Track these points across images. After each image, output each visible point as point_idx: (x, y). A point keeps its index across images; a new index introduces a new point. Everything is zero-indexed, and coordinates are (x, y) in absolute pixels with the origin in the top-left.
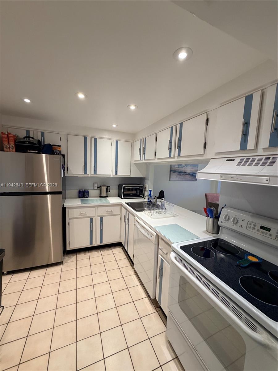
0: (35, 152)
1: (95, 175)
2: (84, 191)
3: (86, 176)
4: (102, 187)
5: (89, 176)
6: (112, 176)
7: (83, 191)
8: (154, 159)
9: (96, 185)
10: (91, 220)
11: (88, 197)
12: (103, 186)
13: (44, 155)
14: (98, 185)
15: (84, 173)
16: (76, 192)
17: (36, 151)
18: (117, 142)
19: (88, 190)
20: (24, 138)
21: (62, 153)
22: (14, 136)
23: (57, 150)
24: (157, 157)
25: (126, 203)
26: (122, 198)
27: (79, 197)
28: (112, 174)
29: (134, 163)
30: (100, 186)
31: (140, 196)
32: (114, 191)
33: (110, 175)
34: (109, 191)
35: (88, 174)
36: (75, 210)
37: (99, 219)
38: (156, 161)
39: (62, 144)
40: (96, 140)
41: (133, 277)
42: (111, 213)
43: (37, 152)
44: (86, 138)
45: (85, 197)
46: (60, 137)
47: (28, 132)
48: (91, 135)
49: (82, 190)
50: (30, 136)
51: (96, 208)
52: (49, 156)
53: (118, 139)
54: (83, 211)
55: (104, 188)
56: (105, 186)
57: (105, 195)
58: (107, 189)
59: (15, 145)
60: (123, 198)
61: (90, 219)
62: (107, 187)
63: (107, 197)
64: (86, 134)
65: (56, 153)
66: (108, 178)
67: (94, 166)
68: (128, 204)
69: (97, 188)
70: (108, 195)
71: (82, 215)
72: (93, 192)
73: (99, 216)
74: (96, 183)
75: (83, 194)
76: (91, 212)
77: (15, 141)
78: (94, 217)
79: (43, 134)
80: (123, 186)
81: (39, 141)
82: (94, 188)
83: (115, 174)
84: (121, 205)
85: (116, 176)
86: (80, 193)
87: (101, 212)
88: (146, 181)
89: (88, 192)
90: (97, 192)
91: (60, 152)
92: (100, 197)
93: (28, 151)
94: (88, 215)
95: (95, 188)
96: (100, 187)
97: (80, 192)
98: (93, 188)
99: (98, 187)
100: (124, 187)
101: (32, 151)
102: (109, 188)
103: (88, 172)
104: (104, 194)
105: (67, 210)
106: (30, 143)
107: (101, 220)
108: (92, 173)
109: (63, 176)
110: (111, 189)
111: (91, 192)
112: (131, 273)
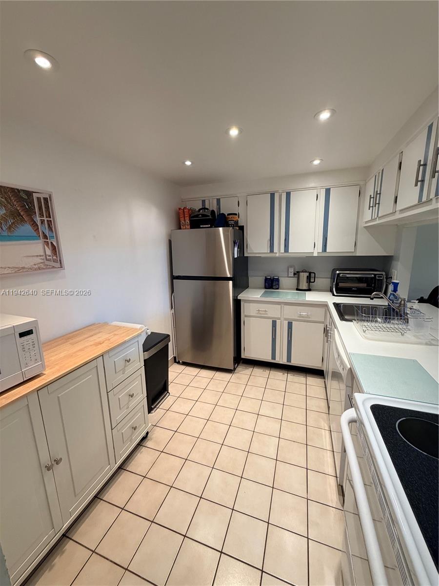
0: (207, 226)
1: (286, 254)
2: (272, 278)
3: (271, 255)
4: (301, 274)
5: (277, 255)
6: (315, 254)
7: (270, 279)
8: (394, 213)
9: (292, 270)
10: (274, 324)
11: (278, 289)
12: (303, 271)
13: (221, 229)
14: (294, 270)
15: (269, 252)
16: (261, 281)
17: (208, 225)
18: (328, 192)
19: (279, 277)
20: (200, 210)
21: (240, 224)
22: (189, 210)
23: (232, 220)
24: (400, 205)
25: (334, 303)
27: (266, 288)
28: (317, 251)
29: (365, 227)
30: (298, 272)
32: (323, 280)
33: (313, 253)
34: (312, 280)
35: (274, 252)
36: (251, 304)
37: (286, 324)
38: (398, 216)
39: (240, 210)
40: (288, 195)
42: (306, 318)
43: (209, 226)
44: (272, 196)
45: (274, 287)
46: (238, 202)
47: (204, 202)
48: (280, 189)
49: (269, 277)
50: (206, 207)
51: (282, 305)
52: (223, 230)
53: (327, 184)
54: (262, 307)
55: (304, 276)
56: (306, 272)
57: (305, 288)
58: (309, 278)
59: (190, 221)
60: (335, 294)
61: (272, 320)
62: (310, 273)
63: (309, 290)
64: (272, 190)
65: (231, 224)
66: (310, 258)
67: (285, 240)
69: (292, 275)
70: (310, 288)
71: (260, 314)
72: (287, 281)
73: (285, 319)
74: (291, 267)
75: (271, 284)
76: (274, 312)
77: (190, 217)
78: (279, 319)
79: (218, 201)
80: (338, 272)
81: (213, 212)
82: (288, 275)
83: (323, 251)
84: (325, 306)
85: (324, 254)
86: (267, 282)
87: (290, 313)
88: (394, 263)
89: (278, 280)
90: (293, 281)
91: (237, 222)
92: (297, 289)
93: (201, 226)
94: (269, 315)
95: (289, 276)
96: (297, 274)
97: (266, 279)
98: (286, 276)
99: (295, 274)
100: (339, 274)
101: (204, 226)
102: (313, 275)
103: (276, 250)
104: (304, 285)
105: (242, 303)
106: (203, 215)
107: (290, 325)
108: (282, 250)
109: (236, 256)
110: (317, 278)
111: (284, 281)
112: (324, 425)
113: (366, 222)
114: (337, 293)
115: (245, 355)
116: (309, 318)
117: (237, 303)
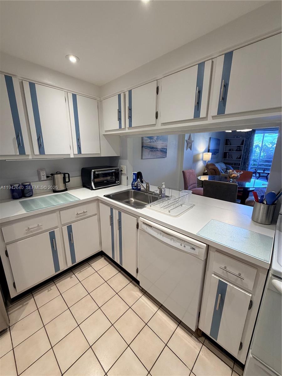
1: (42, 157)
3: (22, 157)
4: (56, 176)
5: (30, 157)
6: (72, 156)
8: (154, 125)
9: (44, 174)
10: (52, 236)
11: (31, 196)
12: (57, 173)
15: (18, 154)
18: (74, 97)
24: (161, 119)
25: (104, 196)
26: (92, 189)
27: (15, 198)
29: (103, 135)
30: (52, 175)
31: (117, 182)
32: (76, 179)
34: (67, 180)
35: (26, 154)
36: (14, 226)
37: (65, 229)
38: (159, 127)
40: (32, 86)
41: (141, 300)
42: (83, 215)
44: (9, 80)
45: (27, 195)
51: (58, 212)
53: (73, 90)
54: (32, 224)
55: (59, 178)
56: (60, 173)
57: (63, 188)
58: (64, 178)
60: (94, 188)
61: (49, 233)
62: (64, 174)
63: (66, 190)
66: (67, 160)
67: (38, 139)
68: (108, 196)
69: (45, 178)
70: (67, 188)
71: (32, 232)
73: (64, 225)
74: (42, 170)
76: (48, 223)
78: (56, 227)
80: (93, 170)
82: (40, 178)
83: (78, 153)
84: (97, 200)
85: (80, 156)
87: (68, 216)
88: (121, 161)
90: (46, 185)
92: (55, 191)
94: (44, 229)
95: (42, 179)
96: (51, 177)
98: (38, 180)
99: (47, 177)
100: (95, 172)
102: (67, 175)
103: (27, 151)
104: (61, 186)
107: (70, 229)
108: (37, 151)
110: (71, 177)
112: (137, 294)
113: (106, 131)
115: (18, 291)
116: (86, 214)
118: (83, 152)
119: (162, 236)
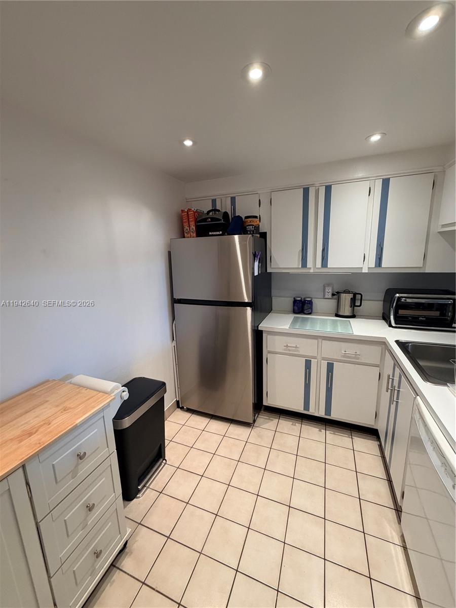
0: (218, 233)
1: (324, 270)
2: (303, 300)
3: (304, 271)
4: (343, 296)
5: (312, 271)
6: (365, 270)
7: (301, 301)
9: (329, 291)
10: (308, 364)
11: (310, 314)
12: (345, 292)
13: (236, 237)
14: (333, 289)
15: (300, 266)
16: (288, 302)
17: (219, 231)
18: (386, 183)
19: (312, 298)
20: (209, 212)
21: (262, 230)
22: (194, 213)
23: (251, 225)
26: (390, 326)
27: (295, 312)
28: (368, 266)
29: (439, 232)
30: (338, 293)
31: (453, 325)
32: (373, 304)
33: (362, 268)
34: (358, 303)
35: (308, 266)
36: (277, 337)
37: (324, 365)
39: (262, 212)
40: (328, 189)
41: (393, 551)
42: (354, 358)
43: (221, 232)
44: (306, 191)
45: (305, 312)
46: (260, 200)
47: (214, 201)
48: (318, 180)
49: (299, 299)
50: (217, 208)
51: (320, 340)
52: (239, 238)
53: (385, 173)
54: (292, 342)
55: (346, 298)
56: (349, 292)
57: (348, 314)
58: (353, 300)
59: (197, 226)
60: (393, 324)
61: (306, 360)
62: (355, 294)
63: (353, 316)
64: (306, 183)
65: (250, 231)
66: (357, 276)
67: (323, 250)
68: (402, 345)
69: (330, 296)
70: (355, 313)
71: (289, 350)
72: (322, 303)
73: (324, 359)
74: (328, 285)
75: (302, 307)
76: (308, 348)
77: (196, 221)
78: (315, 358)
79: (233, 200)
80: (398, 295)
81: (226, 214)
82: (324, 295)
83: (376, 266)
84: (383, 344)
85: (379, 270)
86: (296, 304)
87: (331, 350)
89: (310, 302)
90: (331, 304)
91: (257, 228)
92: (337, 315)
93: (210, 233)
94: (301, 353)
95: (326, 297)
96: (336, 295)
97: (295, 302)
98: (322, 296)
99: (333, 295)
100: (399, 298)
101: (214, 233)
102: (358, 297)
103: (310, 264)
104: (347, 310)
105: (264, 334)
106: (213, 219)
107: (330, 368)
108: (319, 264)
109: (256, 273)
110: (364, 300)
111: (318, 304)
112: (391, 533)
113: (444, 226)
114: (396, 324)
115: (269, 402)
116: (358, 359)
117: (258, 336)
118: (385, 264)
119: (432, 448)
